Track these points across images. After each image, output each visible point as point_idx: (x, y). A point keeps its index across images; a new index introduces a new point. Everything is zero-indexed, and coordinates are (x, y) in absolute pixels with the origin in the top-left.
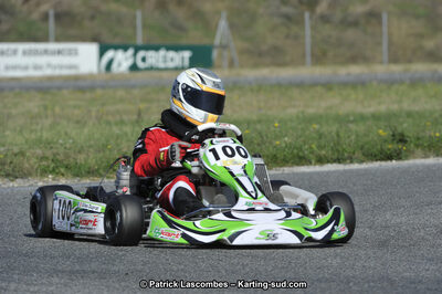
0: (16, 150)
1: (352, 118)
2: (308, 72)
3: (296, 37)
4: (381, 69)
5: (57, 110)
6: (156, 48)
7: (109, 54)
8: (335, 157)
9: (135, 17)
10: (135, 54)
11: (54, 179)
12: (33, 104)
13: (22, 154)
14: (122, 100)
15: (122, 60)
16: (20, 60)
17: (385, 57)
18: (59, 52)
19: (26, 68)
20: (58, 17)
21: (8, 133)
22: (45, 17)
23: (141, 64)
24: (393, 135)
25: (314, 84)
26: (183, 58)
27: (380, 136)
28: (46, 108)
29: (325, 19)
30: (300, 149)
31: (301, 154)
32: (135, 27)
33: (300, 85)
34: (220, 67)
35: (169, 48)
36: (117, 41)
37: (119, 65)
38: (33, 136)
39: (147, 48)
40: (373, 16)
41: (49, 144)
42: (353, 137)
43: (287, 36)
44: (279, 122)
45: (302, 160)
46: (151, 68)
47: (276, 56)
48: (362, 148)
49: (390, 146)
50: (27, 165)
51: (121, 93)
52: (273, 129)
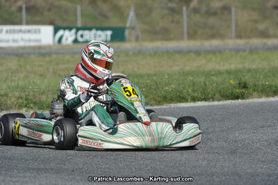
0: (2, 93)
1: (213, 73)
2: (185, 44)
3: (178, 22)
4: (231, 42)
5: (28, 67)
6: (90, 29)
7: (60, 33)
8: (203, 97)
9: (76, 9)
10: (76, 33)
11: (26, 111)
12: (13, 64)
13: (6, 95)
14: (68, 62)
15: (68, 36)
16: (4, 36)
17: (234, 34)
18: (29, 31)
19: (8, 41)
20: (28, 9)
22: (20, 9)
23: (80, 39)
24: (239, 84)
25: (189, 52)
26: (107, 35)
27: (230, 84)
28: (21, 66)
29: (196, 11)
30: (181, 92)
31: (182, 95)
32: (76, 16)
33: (180, 52)
34: (130, 41)
35: (98, 29)
36: (65, 25)
37: (67, 39)
38: (13, 84)
39: (84, 29)
40: (226, 9)
41: (23, 89)
42: (214, 85)
43: (172, 22)
44: (168, 75)
45: (182, 99)
47: (165, 34)
48: (220, 92)
49: (237, 91)
50: (9, 102)
51: (68, 57)
52: (164, 79)
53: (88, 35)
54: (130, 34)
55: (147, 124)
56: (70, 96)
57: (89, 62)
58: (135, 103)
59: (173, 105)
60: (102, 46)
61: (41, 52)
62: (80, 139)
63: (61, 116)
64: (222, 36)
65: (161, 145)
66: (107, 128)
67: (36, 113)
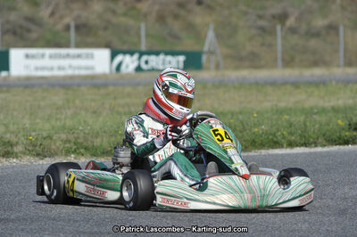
0: (45, 134)
1: (316, 111)
2: (279, 73)
3: (270, 46)
4: (339, 71)
5: (77, 102)
6: (157, 54)
7: (119, 58)
8: (302, 142)
9: (139, 28)
10: (140, 58)
11: (75, 158)
12: (58, 98)
13: (50, 137)
14: (129, 95)
15: (129, 63)
16: (46, 62)
17: (342, 61)
18: (79, 56)
19: (52, 69)
20: (78, 28)
21: (38, 121)
22: (67, 28)
23: (144, 66)
24: (350, 125)
25: (285, 83)
26: (178, 62)
27: (338, 124)
28: (68, 101)
29: (293, 31)
30: (274, 135)
31: (275, 139)
32: (139, 37)
33: (273, 83)
34: (208, 69)
35: (167, 53)
36: (125, 48)
37: (127, 66)
38: (58, 123)
39: (149, 53)
40: (332, 28)
41: (71, 130)
42: (317, 126)
43: (262, 45)
44: (257, 113)
45: (276, 144)
46: (153, 70)
47: (253, 61)
48: (324, 135)
49: (347, 133)
50: (53, 147)
51: (128, 89)
52: (252, 119)
53: (155, 61)
54: (208, 60)
55: (245, 177)
56: (140, 140)
57: (163, 98)
58: (228, 150)
59: (264, 152)
60: (179, 76)
61: (95, 83)
62: (158, 197)
63: (127, 166)
64: (326, 64)
65: (264, 204)
66: (193, 183)
67: (93, 162)
